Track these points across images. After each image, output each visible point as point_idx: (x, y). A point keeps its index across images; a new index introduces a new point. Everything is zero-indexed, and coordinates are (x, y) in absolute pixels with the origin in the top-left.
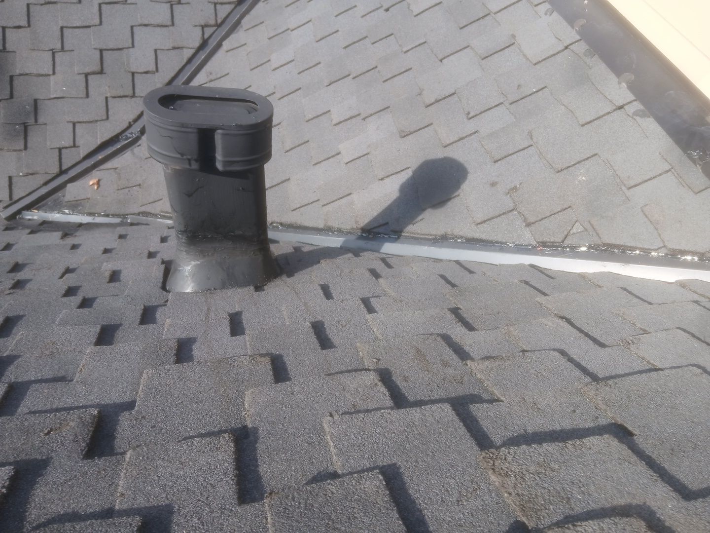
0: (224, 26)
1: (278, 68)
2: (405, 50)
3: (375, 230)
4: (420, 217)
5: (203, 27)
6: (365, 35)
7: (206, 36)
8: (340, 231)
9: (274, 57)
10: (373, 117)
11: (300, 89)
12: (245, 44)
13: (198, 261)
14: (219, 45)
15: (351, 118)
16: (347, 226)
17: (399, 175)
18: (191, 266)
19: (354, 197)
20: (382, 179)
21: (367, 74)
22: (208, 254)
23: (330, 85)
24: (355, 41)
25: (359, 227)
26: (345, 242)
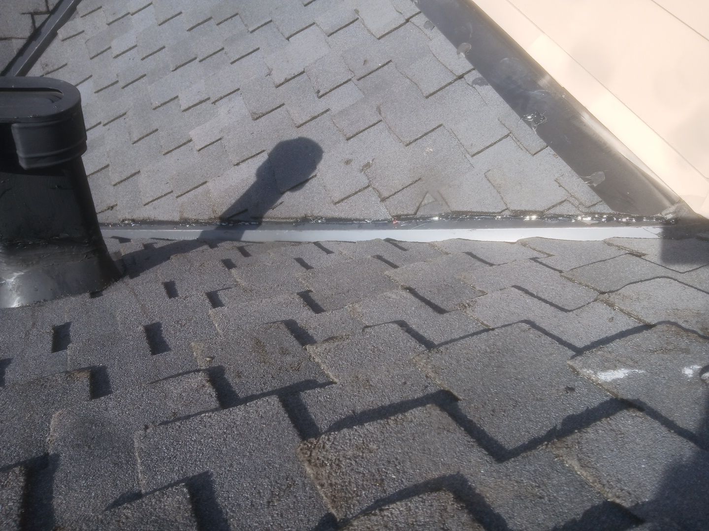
0: (57, 14)
1: (120, 55)
2: (251, 29)
3: (234, 219)
4: (280, 201)
5: (33, 14)
6: (209, 16)
7: (38, 25)
8: (198, 223)
9: (114, 44)
10: (223, 100)
11: (145, 75)
12: (83, 31)
13: (21, 271)
14: (53, 35)
15: (201, 102)
16: (204, 217)
17: (255, 159)
18: (14, 278)
19: (210, 185)
20: (238, 164)
21: (214, 56)
22: (32, 263)
23: (176, 69)
24: (200, 22)
25: (217, 216)
26: (203, 233)
